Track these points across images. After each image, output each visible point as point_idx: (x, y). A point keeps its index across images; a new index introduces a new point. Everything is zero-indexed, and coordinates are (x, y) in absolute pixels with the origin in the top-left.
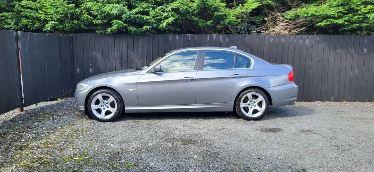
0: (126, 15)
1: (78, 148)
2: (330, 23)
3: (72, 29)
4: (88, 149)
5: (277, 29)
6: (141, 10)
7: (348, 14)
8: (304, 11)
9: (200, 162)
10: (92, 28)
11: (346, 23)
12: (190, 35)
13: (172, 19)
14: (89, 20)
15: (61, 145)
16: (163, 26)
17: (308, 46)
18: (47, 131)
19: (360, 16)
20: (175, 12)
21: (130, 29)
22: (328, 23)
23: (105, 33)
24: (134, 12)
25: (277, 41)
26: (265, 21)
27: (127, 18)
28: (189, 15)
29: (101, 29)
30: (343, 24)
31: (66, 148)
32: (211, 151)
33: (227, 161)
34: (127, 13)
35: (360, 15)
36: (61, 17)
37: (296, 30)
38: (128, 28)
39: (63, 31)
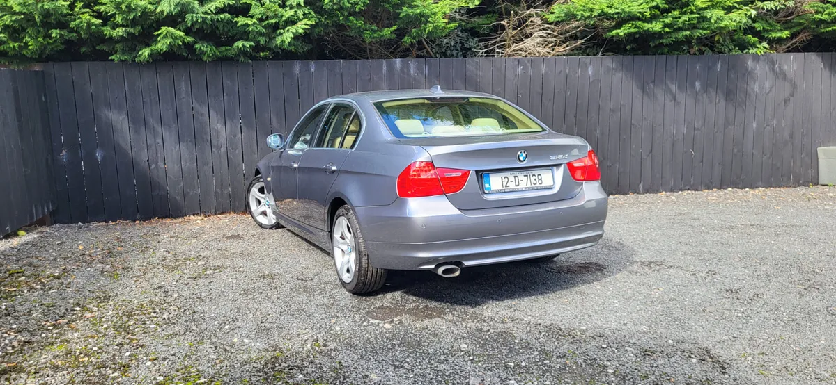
0: (195, 15)
1: (167, 359)
2: (636, 30)
3: (42, 52)
4: (190, 358)
5: (529, 44)
6: (229, 4)
7: (671, 12)
8: (583, 4)
9: (481, 359)
10: (98, 48)
11: (667, 30)
12: (342, 60)
13: (307, 24)
14: (94, 27)
15: (114, 355)
16: (283, 42)
17: (591, 80)
18: (48, 321)
19: (693, 16)
20: (310, 9)
21: (200, 49)
22: (633, 30)
23: (133, 61)
24: (212, 9)
25: (531, 72)
26: (503, 28)
27: (194, 23)
28: (342, 14)
29: (123, 52)
30: (661, 32)
31: (133, 361)
32: (489, 331)
33: (539, 349)
34: (196, 11)
35: (692, 12)
36: (16, 21)
37: (565, 45)
38: (197, 46)
39: (19, 57)
